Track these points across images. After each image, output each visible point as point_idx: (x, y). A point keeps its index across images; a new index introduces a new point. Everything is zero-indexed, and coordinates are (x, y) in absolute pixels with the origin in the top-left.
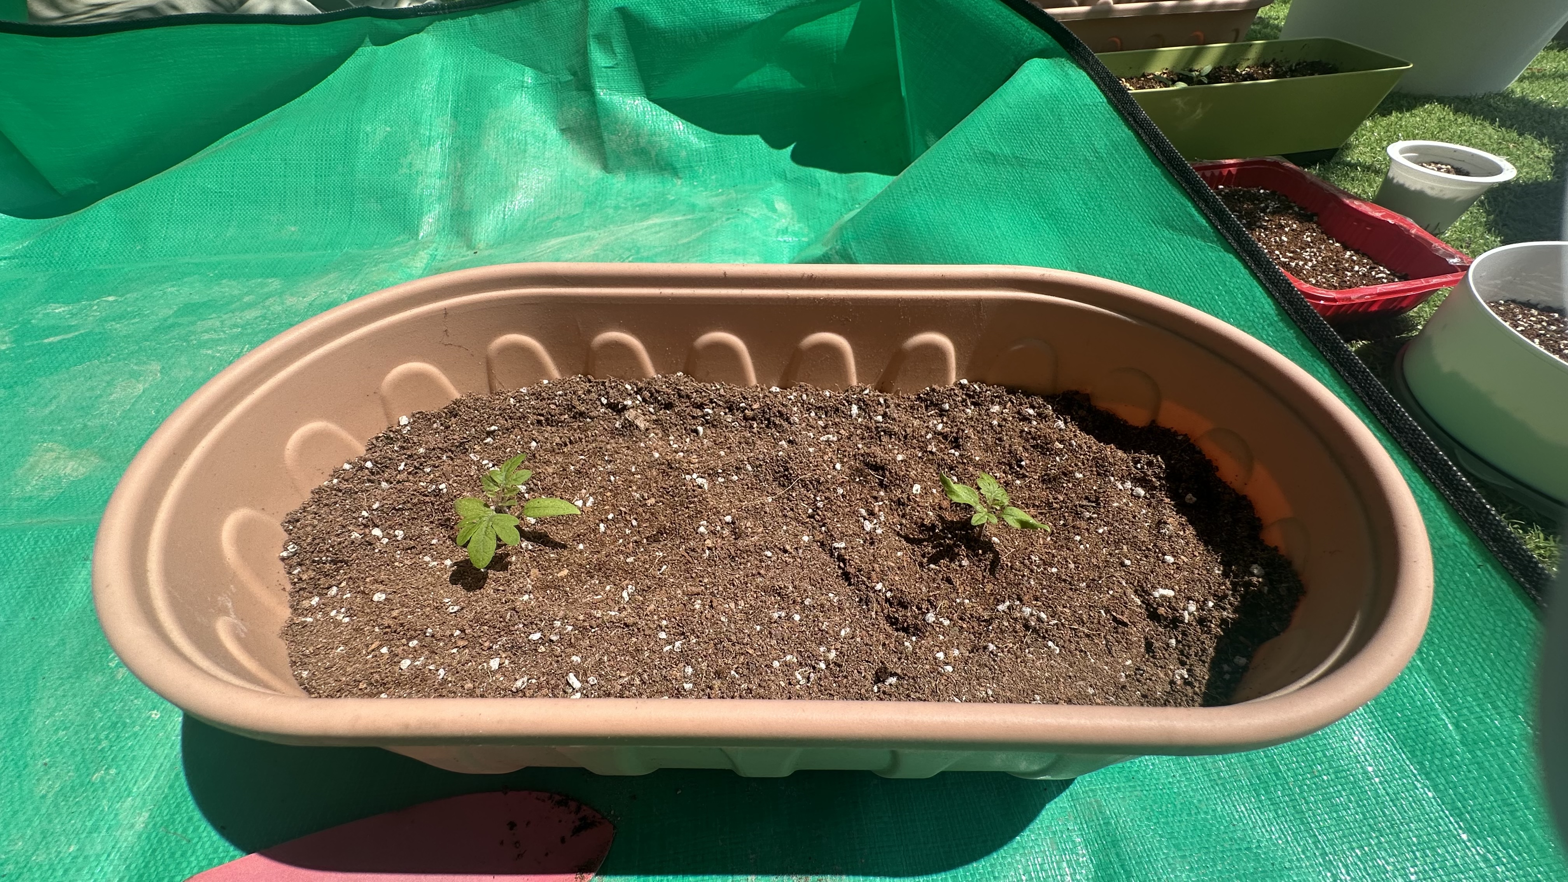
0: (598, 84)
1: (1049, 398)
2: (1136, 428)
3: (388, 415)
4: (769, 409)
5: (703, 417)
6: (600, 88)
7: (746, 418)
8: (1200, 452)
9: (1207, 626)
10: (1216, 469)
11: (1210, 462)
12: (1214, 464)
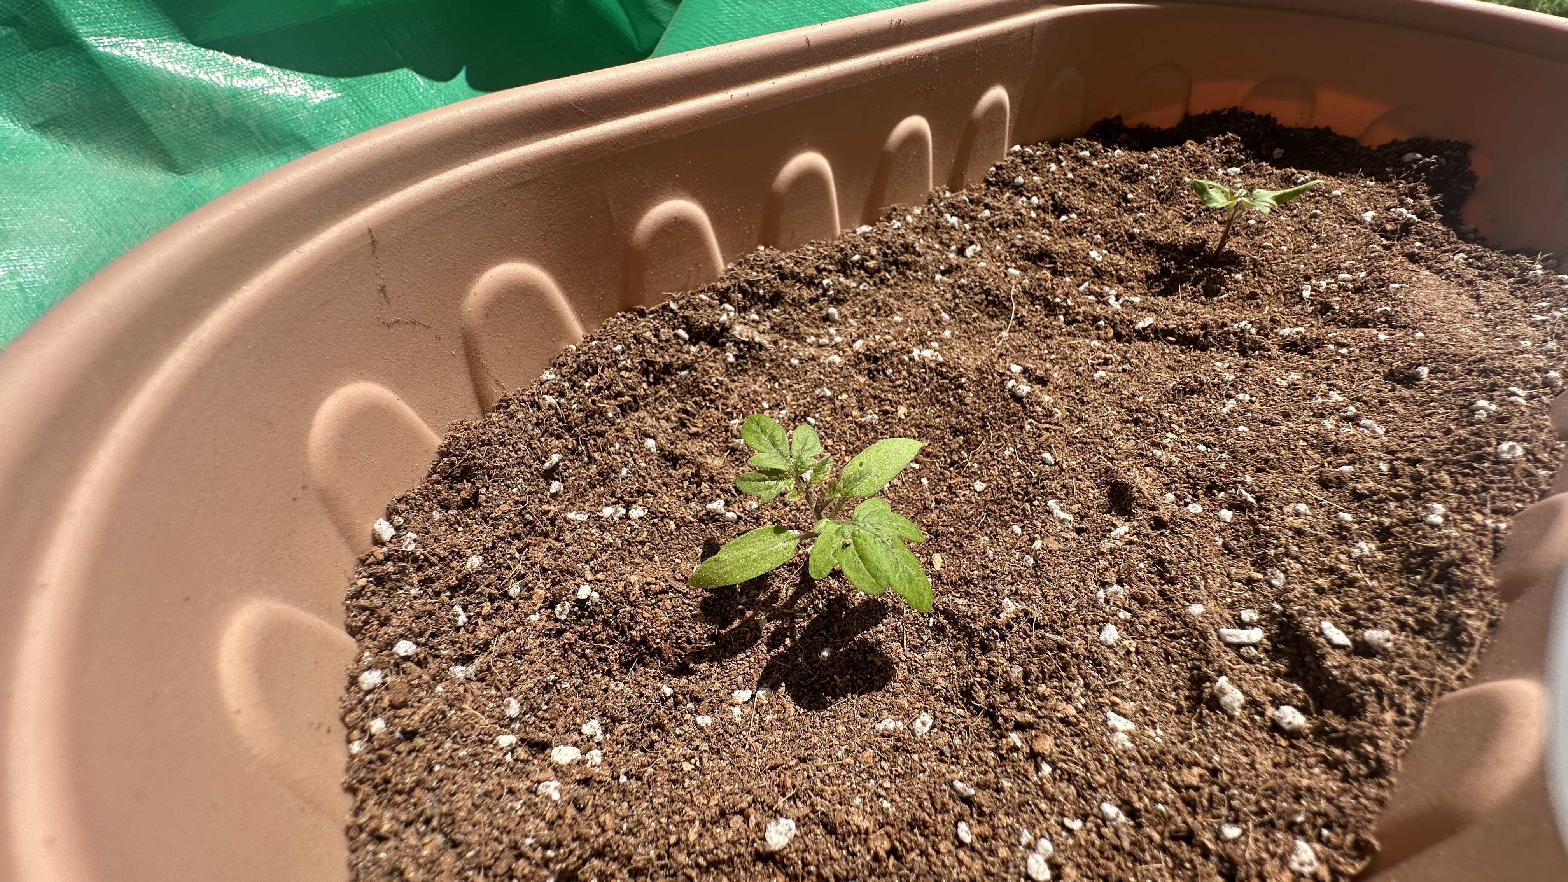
0: (82, 30)
1: (1089, 135)
2: (1173, 129)
3: (347, 533)
4: (889, 248)
5: (824, 295)
6: (89, 34)
7: (871, 273)
8: (1252, 115)
9: (1429, 216)
10: (1275, 120)
11: (1268, 116)
12: (1273, 116)
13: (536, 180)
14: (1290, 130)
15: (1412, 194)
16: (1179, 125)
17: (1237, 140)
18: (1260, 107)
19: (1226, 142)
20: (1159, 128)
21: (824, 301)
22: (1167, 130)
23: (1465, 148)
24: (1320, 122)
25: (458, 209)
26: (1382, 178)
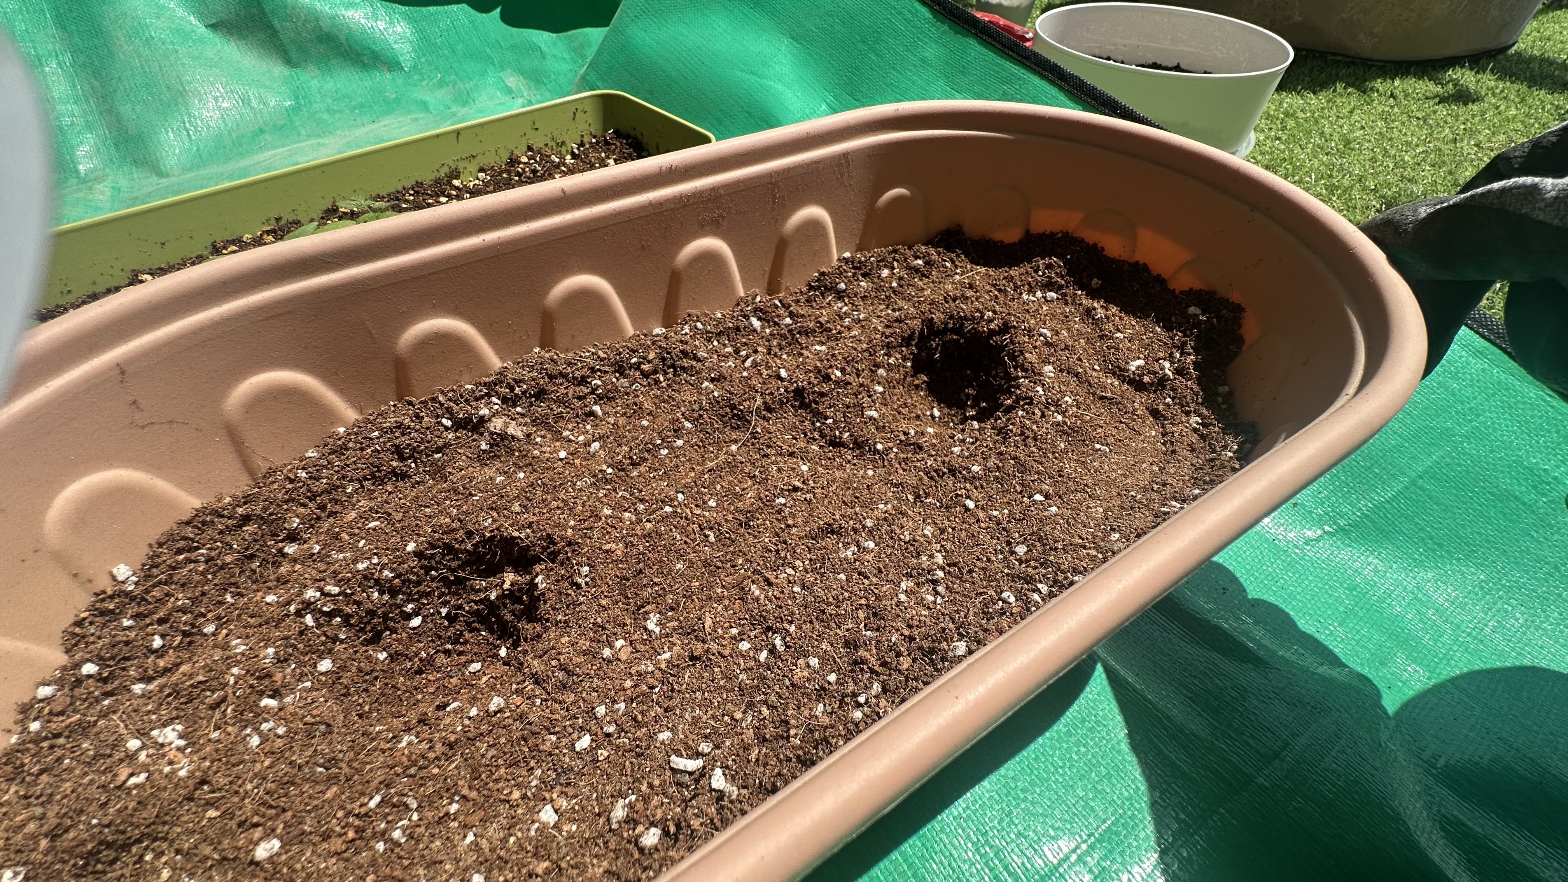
1: (927, 243)
5: (592, 392)
7: (646, 375)
8: (1082, 240)
9: (1187, 373)
10: (1103, 249)
11: (1095, 245)
12: (1099, 245)
13: (289, 312)
14: (1113, 261)
15: (1182, 347)
16: (1020, 241)
17: (1059, 266)
18: (1091, 236)
19: (1049, 266)
20: (1002, 242)
21: (591, 399)
22: (1008, 244)
23: (1237, 310)
24: (1140, 256)
25: (210, 339)
26: (1167, 328)
